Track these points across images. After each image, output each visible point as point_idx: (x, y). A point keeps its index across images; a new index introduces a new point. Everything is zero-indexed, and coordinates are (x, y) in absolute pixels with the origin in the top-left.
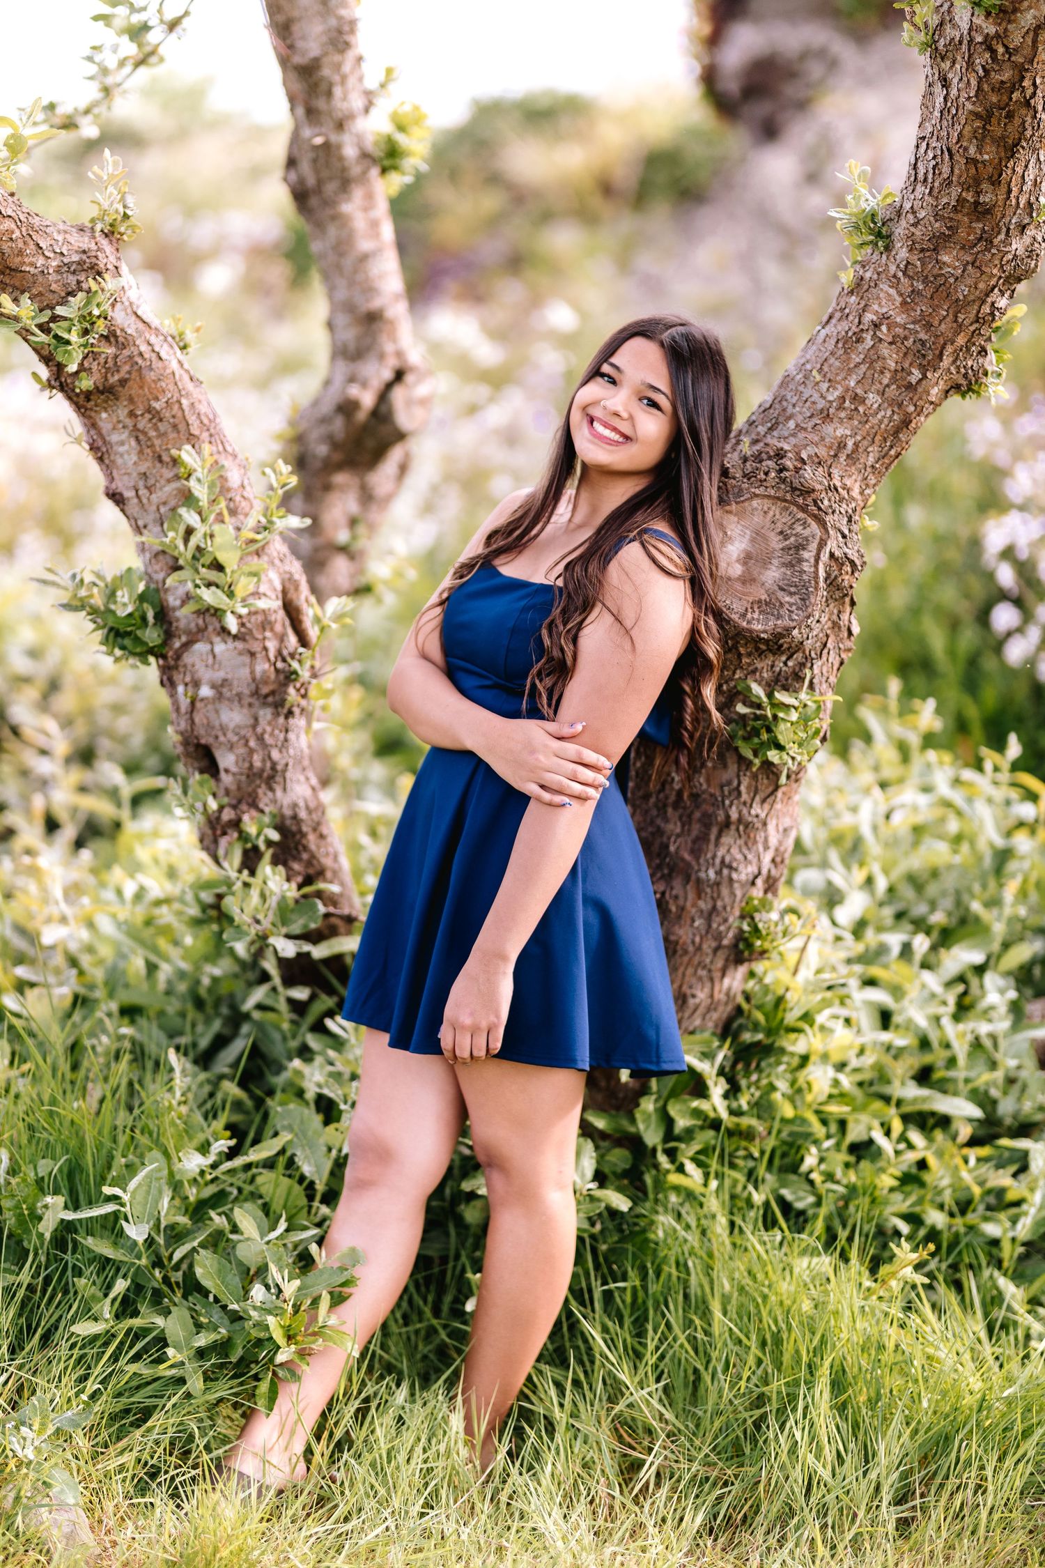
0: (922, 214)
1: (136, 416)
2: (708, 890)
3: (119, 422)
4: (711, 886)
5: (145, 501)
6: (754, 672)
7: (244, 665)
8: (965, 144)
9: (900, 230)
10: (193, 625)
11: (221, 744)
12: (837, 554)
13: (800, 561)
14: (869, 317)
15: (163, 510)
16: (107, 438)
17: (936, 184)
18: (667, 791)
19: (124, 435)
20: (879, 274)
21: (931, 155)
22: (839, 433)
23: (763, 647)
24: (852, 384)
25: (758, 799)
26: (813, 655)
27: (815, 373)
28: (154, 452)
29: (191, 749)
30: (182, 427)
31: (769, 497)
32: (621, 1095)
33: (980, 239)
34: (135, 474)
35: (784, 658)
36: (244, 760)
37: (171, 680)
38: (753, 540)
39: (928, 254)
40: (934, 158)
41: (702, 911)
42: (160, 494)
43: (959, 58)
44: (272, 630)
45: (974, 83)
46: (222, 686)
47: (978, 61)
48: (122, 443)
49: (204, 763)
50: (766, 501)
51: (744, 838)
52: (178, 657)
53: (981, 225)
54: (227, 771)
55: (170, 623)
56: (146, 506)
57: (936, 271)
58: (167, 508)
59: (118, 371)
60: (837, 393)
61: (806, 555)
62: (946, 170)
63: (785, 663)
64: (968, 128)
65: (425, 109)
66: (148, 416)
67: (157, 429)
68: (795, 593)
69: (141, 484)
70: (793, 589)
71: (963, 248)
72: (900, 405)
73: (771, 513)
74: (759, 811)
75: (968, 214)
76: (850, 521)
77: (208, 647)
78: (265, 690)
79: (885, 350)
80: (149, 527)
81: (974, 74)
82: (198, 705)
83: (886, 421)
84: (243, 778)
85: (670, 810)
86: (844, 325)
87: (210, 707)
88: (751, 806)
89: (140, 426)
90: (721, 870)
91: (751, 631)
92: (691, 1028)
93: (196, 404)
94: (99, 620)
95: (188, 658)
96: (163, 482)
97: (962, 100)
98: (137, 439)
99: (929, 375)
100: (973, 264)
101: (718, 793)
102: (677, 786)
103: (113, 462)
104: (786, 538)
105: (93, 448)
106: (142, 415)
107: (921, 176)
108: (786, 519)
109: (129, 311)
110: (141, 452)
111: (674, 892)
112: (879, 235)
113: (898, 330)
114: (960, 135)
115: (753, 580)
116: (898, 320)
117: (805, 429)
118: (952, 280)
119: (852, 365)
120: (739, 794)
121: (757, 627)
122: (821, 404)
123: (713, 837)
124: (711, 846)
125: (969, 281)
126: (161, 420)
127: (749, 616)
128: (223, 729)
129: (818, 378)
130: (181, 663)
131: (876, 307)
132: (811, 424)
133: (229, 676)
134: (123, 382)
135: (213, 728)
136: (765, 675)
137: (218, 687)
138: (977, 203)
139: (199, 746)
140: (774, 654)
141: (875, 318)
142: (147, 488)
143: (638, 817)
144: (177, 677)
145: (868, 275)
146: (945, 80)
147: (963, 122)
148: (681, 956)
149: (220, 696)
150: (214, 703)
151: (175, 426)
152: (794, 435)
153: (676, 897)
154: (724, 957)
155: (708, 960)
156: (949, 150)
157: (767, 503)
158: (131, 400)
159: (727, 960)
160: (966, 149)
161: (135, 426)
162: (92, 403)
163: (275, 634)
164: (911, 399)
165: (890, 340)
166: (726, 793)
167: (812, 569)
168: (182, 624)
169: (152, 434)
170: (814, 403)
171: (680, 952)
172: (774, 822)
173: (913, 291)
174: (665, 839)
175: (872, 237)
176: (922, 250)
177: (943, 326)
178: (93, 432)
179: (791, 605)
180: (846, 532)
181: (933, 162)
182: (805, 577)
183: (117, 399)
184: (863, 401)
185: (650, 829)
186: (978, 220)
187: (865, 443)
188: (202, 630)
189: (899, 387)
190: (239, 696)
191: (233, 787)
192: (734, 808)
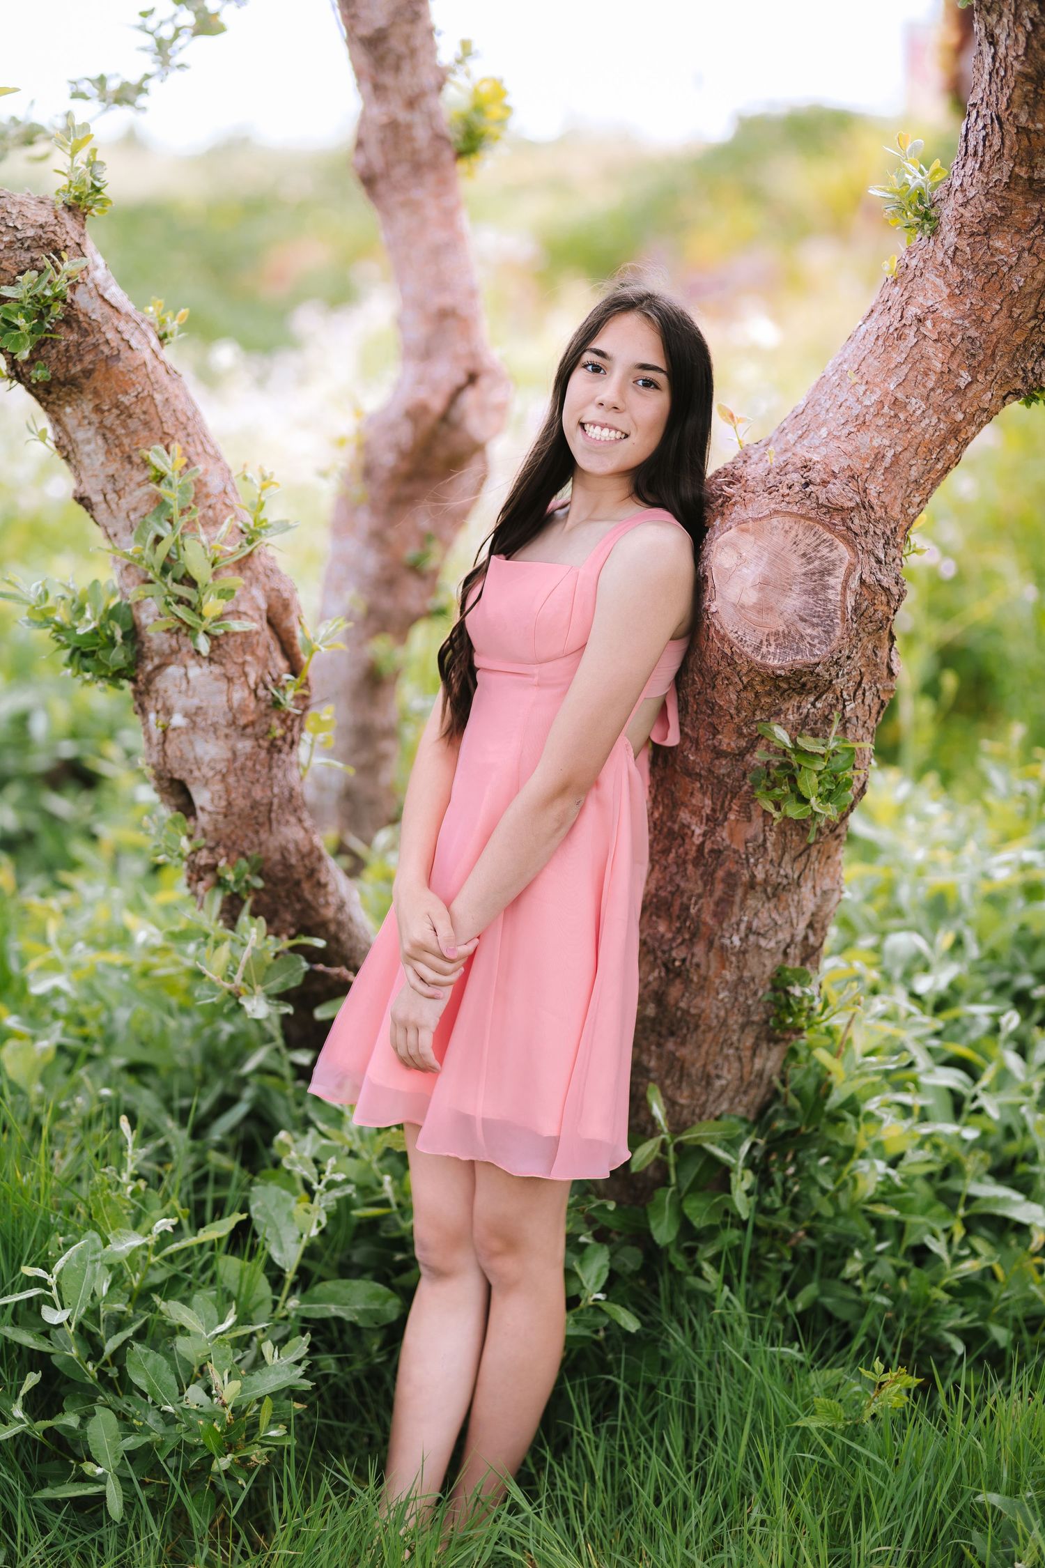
0: (971, 192)
1: (102, 412)
2: (733, 959)
3: (84, 417)
4: (737, 954)
5: (114, 506)
6: (778, 714)
7: (221, 692)
8: (1015, 111)
9: (948, 211)
10: (166, 647)
11: (195, 779)
12: (870, 580)
13: (825, 588)
14: (912, 310)
15: (132, 517)
16: (73, 436)
17: (987, 158)
18: (687, 847)
19: (91, 433)
20: (925, 262)
21: (981, 124)
22: (876, 443)
23: (785, 686)
24: (892, 387)
25: (787, 858)
26: (845, 696)
27: (850, 374)
28: (123, 452)
29: (166, 784)
30: (155, 424)
31: (790, 514)
32: (640, 1185)
33: (1037, 222)
34: (102, 477)
35: (812, 699)
36: (220, 798)
37: (141, 706)
38: (771, 563)
39: (978, 238)
40: (985, 127)
41: (727, 982)
42: (129, 498)
43: (1006, 10)
44: (253, 653)
45: (1022, 39)
46: (196, 714)
47: (1025, 13)
48: (88, 441)
49: (181, 800)
50: (787, 519)
51: (774, 901)
52: (149, 680)
53: (1038, 206)
54: (202, 809)
55: (143, 643)
56: (116, 512)
57: (987, 259)
58: (138, 514)
59: (81, 360)
60: (874, 397)
61: (832, 581)
62: (996, 141)
63: (813, 705)
64: (1018, 92)
65: (508, 85)
66: (115, 411)
67: (125, 426)
68: (818, 625)
69: (109, 487)
70: (815, 620)
71: (1018, 232)
72: (947, 412)
73: (793, 533)
74: (789, 871)
75: (1022, 193)
76: (887, 543)
77: (182, 671)
78: (242, 721)
79: (930, 349)
80: (119, 536)
81: (1022, 29)
82: (171, 735)
83: (931, 430)
84: (220, 818)
85: (690, 867)
86: (886, 320)
87: (183, 738)
88: (779, 865)
89: (108, 422)
90: (747, 936)
91: (765, 666)
92: (717, 1113)
93: (172, 400)
94: (63, 638)
95: (161, 683)
96: (132, 485)
97: (1010, 59)
98: (104, 437)
99: (980, 377)
100: (1029, 250)
101: (742, 850)
102: (697, 840)
103: (79, 462)
104: (810, 561)
105: (59, 446)
106: (109, 410)
107: (971, 150)
108: (811, 540)
109: (94, 293)
110: (108, 452)
111: (695, 960)
112: (926, 216)
113: (945, 326)
114: (1010, 99)
115: (771, 609)
116: (945, 314)
117: (838, 438)
118: (1005, 269)
119: (892, 366)
120: (766, 849)
121: (775, 663)
122: (857, 409)
123: (738, 899)
124: (736, 909)
125: (1026, 271)
126: (130, 416)
127: (764, 649)
128: (198, 762)
129: (855, 379)
130: (152, 688)
131: (921, 299)
132: (845, 432)
133: (204, 704)
134: (88, 373)
135: (187, 761)
136: (791, 717)
137: (192, 715)
138: (1031, 180)
139: (172, 781)
140: (800, 694)
141: (919, 312)
142: (115, 491)
143: (657, 874)
144: (150, 704)
145: (913, 263)
146: (992, 36)
147: (1012, 85)
148: (704, 1032)
149: (194, 725)
150: (187, 733)
151: (146, 424)
152: (826, 444)
153: (698, 965)
154: (754, 1034)
155: (735, 1038)
156: (998, 118)
157: (788, 522)
158: (96, 393)
159: (757, 1038)
160: (1016, 117)
161: (101, 422)
162: (54, 396)
163: (258, 658)
164: (960, 405)
165: (935, 337)
166: (751, 850)
167: (839, 598)
168: (155, 644)
169: (121, 431)
170: (849, 408)
171: (703, 1027)
172: (810, 884)
173: (962, 281)
174: (685, 899)
175: (918, 219)
176: (972, 235)
177: (996, 322)
178: (58, 429)
179: (813, 638)
180: (882, 556)
181: (983, 133)
182: (830, 607)
183: (81, 392)
184: (905, 406)
185: (669, 889)
186: (1035, 200)
187: (907, 455)
188: (174, 652)
189: (945, 392)
190: (215, 726)
191: (209, 828)
192: (760, 867)
